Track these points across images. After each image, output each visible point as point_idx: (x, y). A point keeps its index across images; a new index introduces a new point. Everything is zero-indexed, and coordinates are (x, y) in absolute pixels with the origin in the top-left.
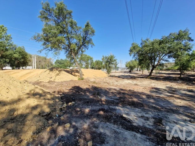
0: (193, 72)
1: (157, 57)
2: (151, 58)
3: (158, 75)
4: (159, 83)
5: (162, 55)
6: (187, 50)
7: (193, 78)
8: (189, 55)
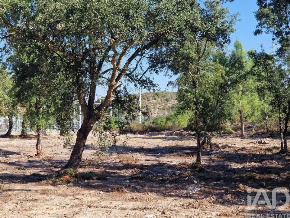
0: (239, 139)
1: (105, 57)
2: (79, 64)
3: (114, 158)
4: (114, 203)
5: (125, 49)
6: (215, 40)
7: (239, 166)
8: (222, 61)
